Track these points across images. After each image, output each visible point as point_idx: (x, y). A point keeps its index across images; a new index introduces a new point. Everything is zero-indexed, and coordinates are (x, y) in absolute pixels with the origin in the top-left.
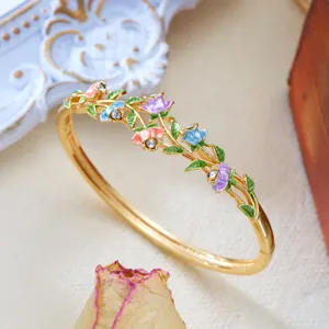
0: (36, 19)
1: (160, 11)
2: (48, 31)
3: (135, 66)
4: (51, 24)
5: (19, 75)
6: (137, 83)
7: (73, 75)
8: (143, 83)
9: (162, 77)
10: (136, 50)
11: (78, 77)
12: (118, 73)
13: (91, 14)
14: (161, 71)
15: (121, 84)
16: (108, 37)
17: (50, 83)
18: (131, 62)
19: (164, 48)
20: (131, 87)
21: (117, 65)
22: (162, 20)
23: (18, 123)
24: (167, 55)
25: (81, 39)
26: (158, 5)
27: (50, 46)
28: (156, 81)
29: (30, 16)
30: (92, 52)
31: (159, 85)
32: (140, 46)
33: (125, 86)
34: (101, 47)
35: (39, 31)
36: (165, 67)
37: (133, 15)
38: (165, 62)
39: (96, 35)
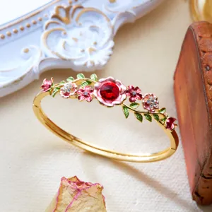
0: (41, 20)
1: (113, 22)
2: (47, 27)
3: (93, 53)
4: (49, 24)
5: (27, 51)
6: (93, 63)
7: (57, 54)
8: (96, 63)
10: (96, 44)
11: (60, 56)
12: (84, 55)
13: (73, 21)
14: (108, 57)
16: (81, 35)
17: (43, 58)
18: (92, 51)
19: (111, 44)
20: (89, 64)
21: (83, 51)
22: (113, 28)
23: (21, 78)
24: (113, 48)
25: (65, 34)
26: (112, 19)
27: (47, 37)
28: (104, 63)
29: (38, 18)
30: (70, 41)
31: (105, 65)
32: (98, 42)
33: (85, 65)
34: (76, 40)
35: (42, 27)
36: (110, 55)
38: (110, 52)
39: (74, 33)
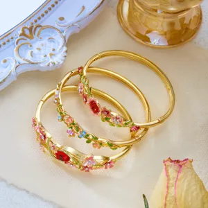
0: (12, 38)
1: (64, 34)
2: (17, 43)
3: (53, 57)
4: (18, 41)
5: (5, 61)
6: (54, 63)
7: (27, 60)
8: (56, 63)
9: (64, 61)
10: (54, 50)
11: (29, 61)
12: (46, 59)
13: (35, 36)
14: (64, 58)
15: (47, 64)
16: (42, 45)
17: (18, 64)
18: (51, 55)
19: (65, 49)
20: (51, 65)
21: (46, 56)
22: (65, 38)
23: (4, 80)
24: (66, 52)
25: (31, 46)
26: (63, 32)
27: (18, 49)
28: (61, 62)
29: (10, 37)
30: (36, 51)
32: (55, 48)
33: (48, 65)
34: (39, 49)
35: (14, 44)
37: (53, 36)
38: (65, 54)
39: (37, 44)
